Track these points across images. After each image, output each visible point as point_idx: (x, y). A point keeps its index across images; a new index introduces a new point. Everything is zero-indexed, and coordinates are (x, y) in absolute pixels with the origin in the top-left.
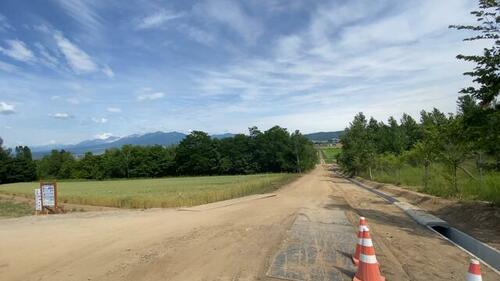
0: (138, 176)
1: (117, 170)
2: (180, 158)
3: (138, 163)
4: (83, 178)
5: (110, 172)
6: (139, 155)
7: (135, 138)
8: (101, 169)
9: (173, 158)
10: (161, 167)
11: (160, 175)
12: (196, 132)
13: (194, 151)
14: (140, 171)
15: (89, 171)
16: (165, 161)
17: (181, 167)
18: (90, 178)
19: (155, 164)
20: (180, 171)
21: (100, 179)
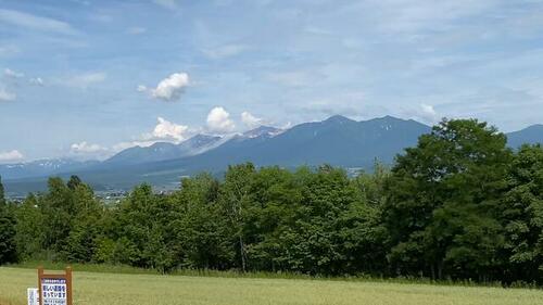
0: (269, 266)
1: (212, 242)
2: (400, 213)
3: (271, 225)
4: (124, 262)
5: (194, 250)
6: (274, 197)
7: (263, 139)
8: (170, 237)
9: (375, 212)
10: (340, 241)
11: (334, 270)
12: (453, 125)
13: (445, 193)
14: (273, 252)
15: (139, 241)
16: (350, 224)
17: (401, 247)
18: (142, 264)
19: (318, 232)
20: (397, 260)
21: (167, 270)
